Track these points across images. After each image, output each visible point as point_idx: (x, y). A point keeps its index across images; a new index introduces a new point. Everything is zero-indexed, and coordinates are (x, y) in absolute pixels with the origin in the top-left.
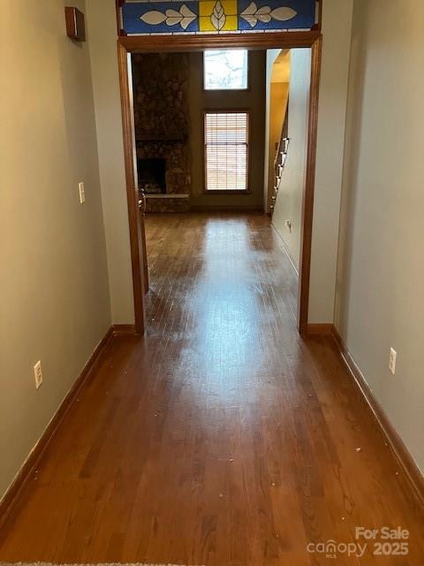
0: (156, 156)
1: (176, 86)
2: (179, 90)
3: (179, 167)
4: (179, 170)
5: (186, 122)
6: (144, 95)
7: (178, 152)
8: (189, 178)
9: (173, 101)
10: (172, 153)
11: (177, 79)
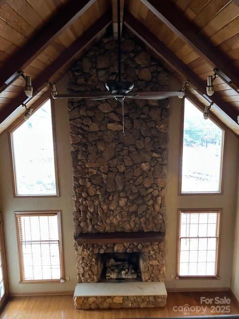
0: (135, 250)
1: (156, 193)
2: (158, 196)
3: (155, 259)
4: (155, 263)
5: (164, 222)
6: (126, 199)
7: (156, 247)
8: (165, 269)
9: (153, 205)
10: (150, 248)
11: (157, 186)
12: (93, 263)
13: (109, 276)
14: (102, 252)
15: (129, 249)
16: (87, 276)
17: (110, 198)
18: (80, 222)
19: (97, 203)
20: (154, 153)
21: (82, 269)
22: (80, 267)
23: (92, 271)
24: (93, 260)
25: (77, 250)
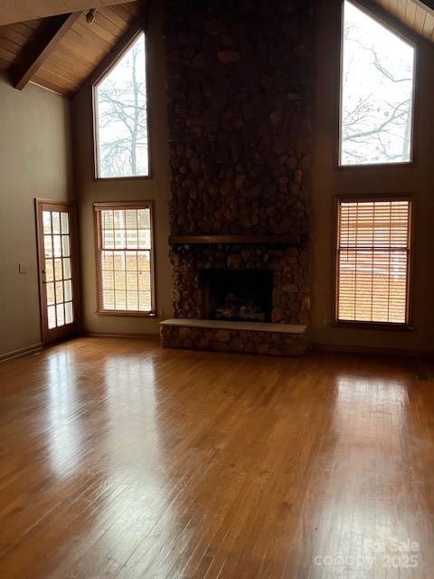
0: (259, 265)
1: (292, 163)
2: (297, 168)
3: (292, 283)
4: (292, 288)
5: (306, 217)
6: (244, 177)
8: (308, 301)
9: (288, 185)
10: (283, 262)
11: (295, 151)
12: (196, 286)
13: (221, 313)
14: (208, 266)
15: (249, 264)
16: (187, 307)
17: (221, 175)
18: (177, 217)
19: (201, 184)
20: (289, 94)
21: (178, 294)
22: (176, 291)
23: (193, 300)
24: (196, 279)
25: (173, 263)
